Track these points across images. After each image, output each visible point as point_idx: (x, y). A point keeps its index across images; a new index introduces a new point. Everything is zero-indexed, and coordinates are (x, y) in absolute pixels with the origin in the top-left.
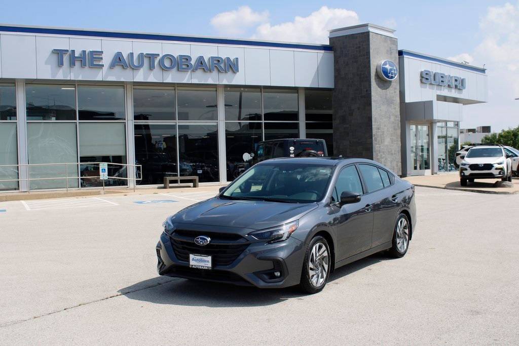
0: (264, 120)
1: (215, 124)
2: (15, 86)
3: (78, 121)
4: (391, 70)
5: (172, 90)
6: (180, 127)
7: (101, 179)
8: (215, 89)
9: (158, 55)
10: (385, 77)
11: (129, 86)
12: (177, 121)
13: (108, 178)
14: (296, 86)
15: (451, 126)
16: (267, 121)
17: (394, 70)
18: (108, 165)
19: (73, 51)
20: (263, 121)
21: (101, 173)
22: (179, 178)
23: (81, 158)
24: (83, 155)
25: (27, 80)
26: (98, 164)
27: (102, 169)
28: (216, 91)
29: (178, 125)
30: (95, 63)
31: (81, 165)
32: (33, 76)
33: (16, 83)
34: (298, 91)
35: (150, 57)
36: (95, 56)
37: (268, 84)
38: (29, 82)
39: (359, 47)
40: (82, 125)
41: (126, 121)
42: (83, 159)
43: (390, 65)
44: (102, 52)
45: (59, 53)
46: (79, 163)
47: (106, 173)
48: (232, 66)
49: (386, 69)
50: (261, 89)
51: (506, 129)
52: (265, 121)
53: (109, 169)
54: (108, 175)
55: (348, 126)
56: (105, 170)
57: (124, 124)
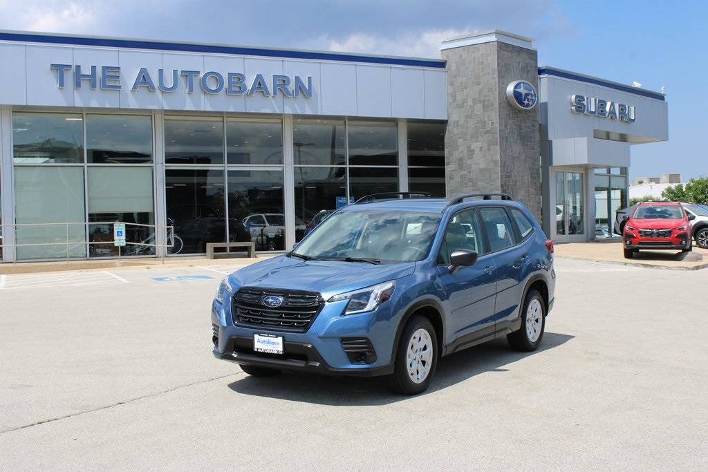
0: (350, 164)
1: (280, 169)
3: (86, 164)
4: (527, 95)
5: (220, 121)
6: (231, 173)
7: (116, 245)
8: (279, 121)
9: (198, 72)
10: (518, 105)
11: (158, 117)
12: (226, 165)
13: (127, 244)
14: (394, 117)
15: (615, 174)
16: (353, 166)
17: (531, 95)
18: (126, 226)
19: (78, 67)
20: (348, 166)
21: (116, 237)
22: (228, 244)
23: (90, 215)
24: (91, 213)
25: (14, 107)
26: (112, 225)
27: (118, 232)
28: (282, 123)
29: (228, 171)
30: (108, 83)
31: (90, 225)
32: (21, 102)
34: (397, 124)
35: (187, 76)
36: (108, 74)
37: (354, 114)
38: (17, 110)
39: (482, 63)
40: (91, 168)
41: (154, 165)
42: (92, 217)
44: (119, 68)
45: (59, 69)
46: (87, 223)
47: (124, 237)
48: (304, 90)
49: (520, 94)
50: (345, 122)
51: (697, 179)
52: (351, 166)
53: (127, 232)
54: (127, 241)
55: (465, 173)
56: (121, 232)
57: (150, 169)
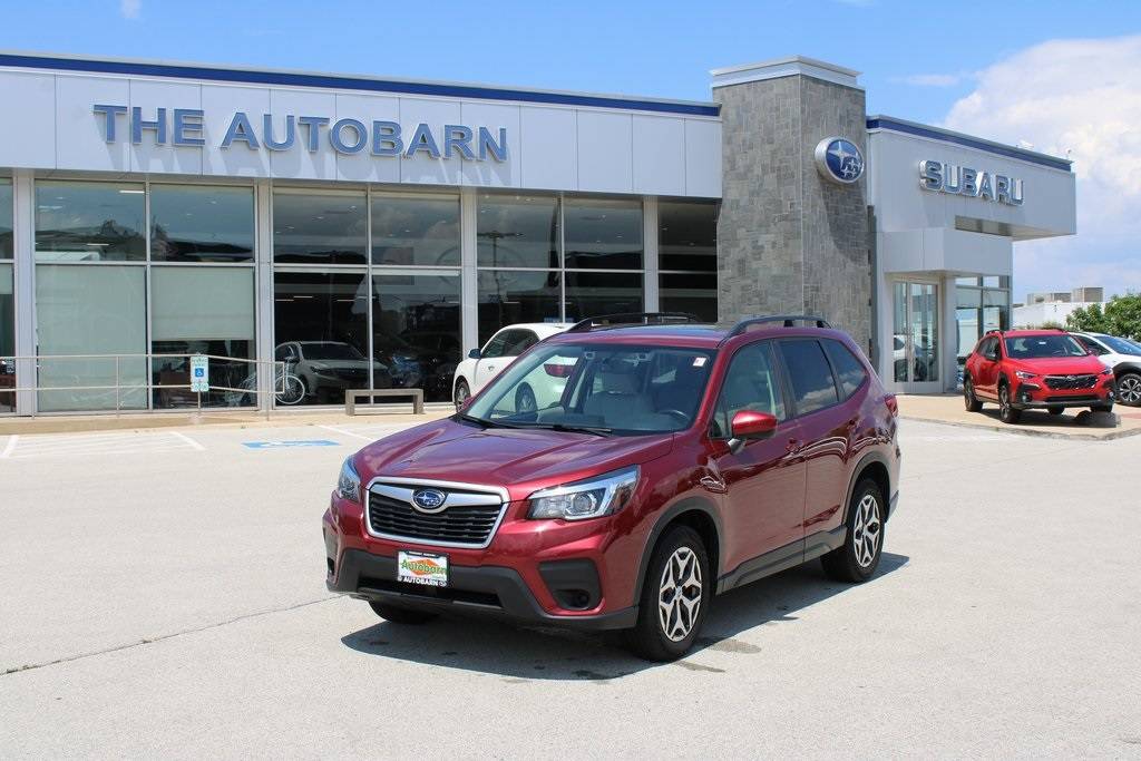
0: (566, 267)
1: (456, 274)
2: (12, 184)
3: (149, 263)
4: (847, 160)
5: (361, 197)
6: (377, 279)
7: (193, 390)
8: (456, 197)
9: (327, 120)
10: (834, 175)
11: (263, 189)
12: (370, 266)
13: (211, 390)
14: (637, 192)
15: (991, 286)
16: (572, 270)
17: (855, 160)
18: (210, 360)
19: (137, 110)
20: (563, 270)
21: (193, 378)
22: (371, 392)
23: (153, 343)
24: (156, 339)
25: (37, 171)
26: (188, 359)
27: (197, 370)
28: (459, 201)
29: (373, 276)
30: (185, 136)
31: (153, 359)
32: (47, 163)
33: (15, 178)
34: (642, 204)
35: (309, 124)
36: (184, 121)
37: (573, 188)
38: (42, 176)
39: (777, 109)
40: (157, 270)
41: (256, 264)
42: (159, 347)
43: (845, 150)
44: (201, 112)
45: (108, 113)
46: (150, 355)
47: (206, 378)
48: (494, 150)
49: (837, 158)
50: (559, 200)
51: (1123, 295)
52: (567, 270)
53: (211, 370)
54: (210, 384)
55: (749, 282)
56: (202, 370)
57: (251, 270)
